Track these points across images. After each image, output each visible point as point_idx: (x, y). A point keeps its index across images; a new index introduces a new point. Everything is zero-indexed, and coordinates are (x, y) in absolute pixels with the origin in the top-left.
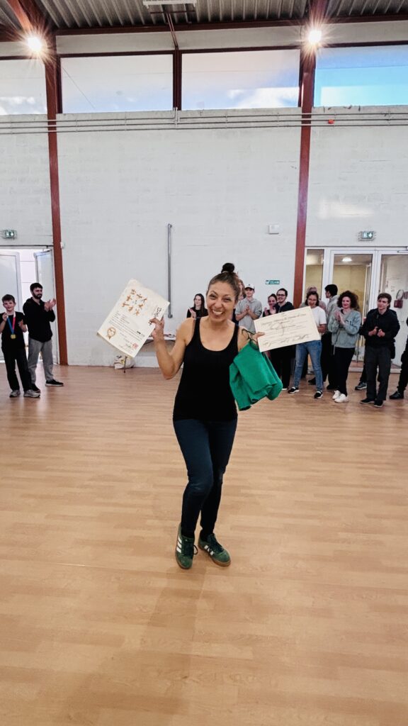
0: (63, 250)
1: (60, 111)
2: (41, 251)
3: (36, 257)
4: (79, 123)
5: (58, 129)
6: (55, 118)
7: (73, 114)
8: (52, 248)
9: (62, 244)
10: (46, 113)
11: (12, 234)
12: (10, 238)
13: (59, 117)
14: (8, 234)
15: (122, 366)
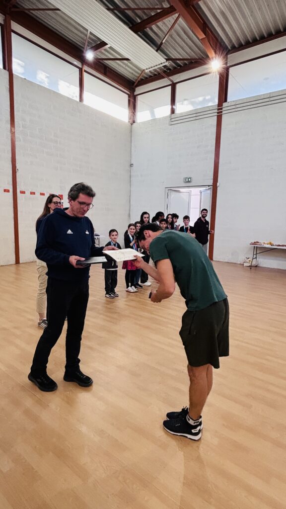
0: (218, 188)
1: (226, 101)
2: (205, 189)
3: (201, 193)
4: (237, 106)
5: (223, 112)
6: (222, 106)
7: (233, 101)
8: (212, 187)
9: (218, 184)
10: (217, 104)
11: (189, 180)
12: (189, 182)
13: (225, 104)
14: (187, 180)
15: (249, 265)
